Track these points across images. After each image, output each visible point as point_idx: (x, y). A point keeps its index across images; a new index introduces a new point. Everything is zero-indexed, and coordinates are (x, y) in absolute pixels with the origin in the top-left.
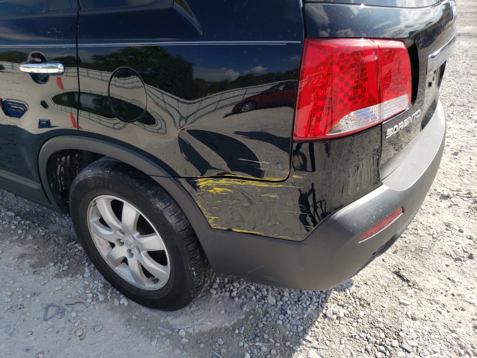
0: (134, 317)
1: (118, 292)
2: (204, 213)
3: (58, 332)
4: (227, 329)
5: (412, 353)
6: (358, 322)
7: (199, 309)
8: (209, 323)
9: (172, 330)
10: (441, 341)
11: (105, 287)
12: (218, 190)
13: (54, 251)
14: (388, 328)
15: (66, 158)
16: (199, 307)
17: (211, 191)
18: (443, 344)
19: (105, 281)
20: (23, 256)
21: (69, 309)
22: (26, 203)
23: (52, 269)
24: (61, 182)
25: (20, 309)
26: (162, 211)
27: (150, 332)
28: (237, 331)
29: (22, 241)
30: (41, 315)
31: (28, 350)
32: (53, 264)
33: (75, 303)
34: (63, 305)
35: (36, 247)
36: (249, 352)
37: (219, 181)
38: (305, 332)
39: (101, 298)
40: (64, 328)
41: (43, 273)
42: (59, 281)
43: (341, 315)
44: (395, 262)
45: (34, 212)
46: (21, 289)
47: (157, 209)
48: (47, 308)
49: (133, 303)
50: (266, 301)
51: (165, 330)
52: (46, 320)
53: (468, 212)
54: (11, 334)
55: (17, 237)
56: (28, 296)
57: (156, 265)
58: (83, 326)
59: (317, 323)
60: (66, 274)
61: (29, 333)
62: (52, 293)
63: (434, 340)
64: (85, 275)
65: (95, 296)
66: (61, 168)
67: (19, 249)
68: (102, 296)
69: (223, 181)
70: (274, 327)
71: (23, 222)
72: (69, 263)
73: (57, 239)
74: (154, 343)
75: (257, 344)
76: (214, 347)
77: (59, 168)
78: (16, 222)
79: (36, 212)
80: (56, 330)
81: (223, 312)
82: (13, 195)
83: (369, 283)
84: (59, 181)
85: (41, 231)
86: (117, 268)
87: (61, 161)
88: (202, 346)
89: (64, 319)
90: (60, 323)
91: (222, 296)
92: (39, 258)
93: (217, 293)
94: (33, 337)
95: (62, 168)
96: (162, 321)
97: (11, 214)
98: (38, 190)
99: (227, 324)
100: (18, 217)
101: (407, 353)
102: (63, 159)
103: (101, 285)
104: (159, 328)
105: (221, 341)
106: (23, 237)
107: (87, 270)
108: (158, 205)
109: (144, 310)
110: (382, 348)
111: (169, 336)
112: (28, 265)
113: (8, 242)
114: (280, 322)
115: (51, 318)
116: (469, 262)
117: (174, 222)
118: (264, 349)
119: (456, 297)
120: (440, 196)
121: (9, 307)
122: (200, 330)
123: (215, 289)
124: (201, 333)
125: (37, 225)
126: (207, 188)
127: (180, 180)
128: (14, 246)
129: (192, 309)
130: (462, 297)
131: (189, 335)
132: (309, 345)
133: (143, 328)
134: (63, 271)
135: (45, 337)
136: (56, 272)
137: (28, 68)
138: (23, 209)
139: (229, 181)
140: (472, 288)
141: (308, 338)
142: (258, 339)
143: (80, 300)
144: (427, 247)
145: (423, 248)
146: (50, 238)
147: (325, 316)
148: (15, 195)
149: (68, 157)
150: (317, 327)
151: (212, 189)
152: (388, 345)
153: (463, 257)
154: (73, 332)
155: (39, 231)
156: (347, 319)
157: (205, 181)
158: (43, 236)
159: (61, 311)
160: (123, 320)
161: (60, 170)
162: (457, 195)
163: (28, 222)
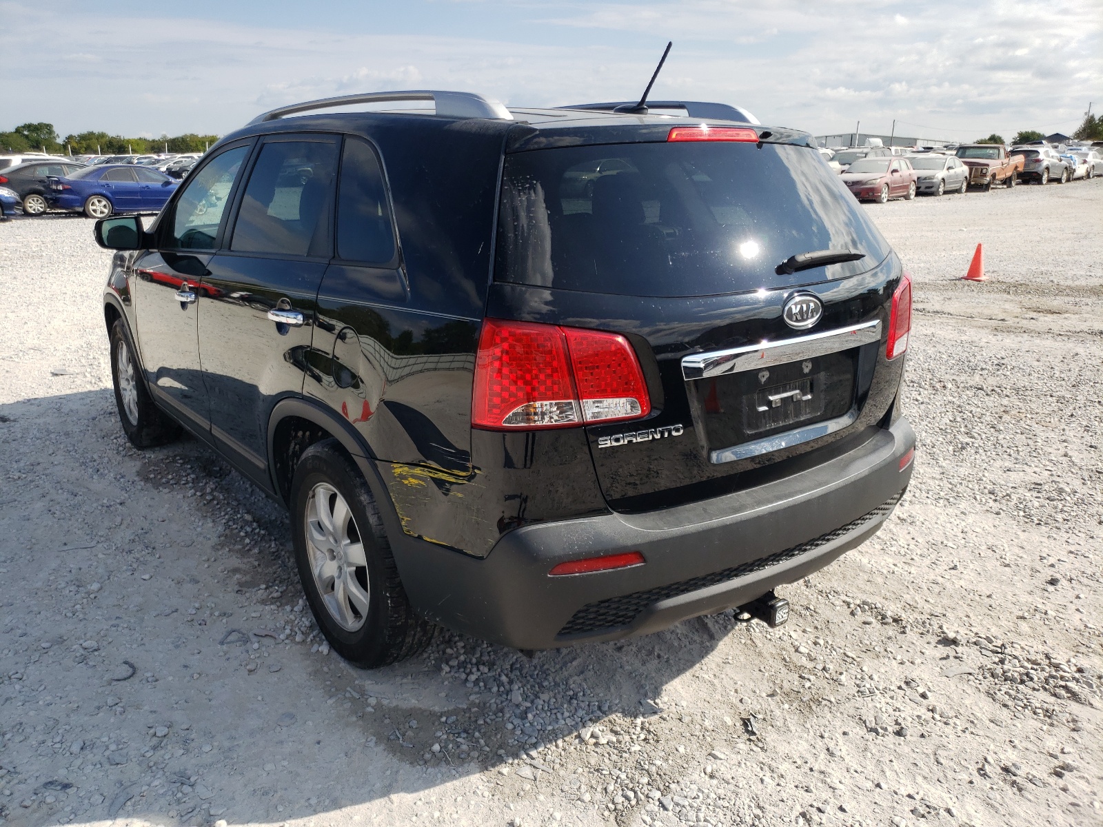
0: (325, 669)
1: (323, 637)
2: (398, 510)
3: (228, 659)
4: (432, 714)
5: (670, 813)
6: (621, 757)
7: (413, 683)
8: (413, 701)
9: (362, 695)
10: (729, 813)
11: (311, 627)
12: (413, 481)
13: (275, 573)
14: (660, 775)
15: (304, 434)
16: (416, 681)
17: (406, 482)
18: (728, 817)
19: (314, 620)
20: (235, 570)
21: (254, 639)
22: (275, 509)
23: (261, 593)
24: (293, 465)
25: (200, 624)
26: (364, 506)
27: (333, 690)
28: (444, 719)
29: (244, 553)
30: (220, 637)
31: (186, 666)
32: (264, 586)
33: (266, 635)
34: (251, 635)
35: (256, 563)
36: (442, 745)
37: (414, 469)
38: (535, 746)
39: (299, 638)
40: (236, 658)
41: (247, 595)
42: (260, 607)
43: (603, 741)
44: (759, 707)
45: (279, 522)
46: (213, 605)
47: (361, 502)
48: (230, 633)
49: (334, 655)
50: (509, 698)
51: (354, 693)
52: (222, 643)
53: (970, 674)
54: (177, 647)
55: (240, 547)
56: (217, 614)
57: (359, 590)
58: (259, 661)
59: (560, 742)
60: (273, 601)
61: (196, 651)
62: (245, 618)
63: (720, 808)
64: (296, 609)
65: (293, 634)
66: (295, 445)
67: (235, 562)
68: (301, 635)
69: (418, 471)
70: (499, 728)
71: (257, 531)
72: (285, 591)
73: (287, 560)
74: (330, 702)
75: (458, 740)
76: (401, 726)
77: (292, 445)
78: (249, 529)
79: (281, 522)
80: (227, 656)
81: (443, 694)
82: (264, 496)
83: (687, 719)
84: (291, 463)
85: (273, 546)
86: (325, 596)
87: (296, 436)
88: (387, 721)
89: (243, 648)
90: (237, 650)
91: (456, 678)
92: (252, 578)
93: (450, 672)
94: (198, 656)
95: (297, 447)
96: (356, 682)
97: (248, 517)
98: (265, 470)
99: (437, 709)
100: (255, 524)
101: (661, 809)
102: (300, 434)
103: (307, 623)
104: (349, 689)
105: (414, 724)
106: (247, 548)
107: (301, 602)
108: (362, 498)
109: (343, 664)
110: (631, 794)
111: (353, 699)
112: (236, 582)
113: (227, 549)
114: (510, 726)
115: (228, 643)
116: (891, 739)
117: (375, 523)
118: (464, 747)
119: (816, 774)
120: (940, 638)
121: (189, 619)
122: (397, 706)
123: (451, 667)
124: (396, 709)
125: (273, 538)
126: (402, 477)
127: (377, 462)
128: (231, 556)
129: (405, 680)
130: (825, 776)
131: (379, 707)
132: (528, 761)
133: (328, 683)
134: (273, 598)
135: (212, 660)
136: (264, 597)
137: (277, 315)
138: (267, 516)
139: (423, 471)
140: (856, 772)
141: (534, 753)
142: (464, 735)
143: (273, 634)
144: (833, 700)
145: (825, 700)
146: (279, 558)
147: (579, 736)
148: (267, 497)
149: (308, 433)
150: (557, 746)
151: (406, 479)
152: (643, 794)
153: (886, 729)
154: (244, 663)
155: (270, 546)
156: (608, 749)
157: (401, 467)
158: (274, 553)
159: (245, 640)
160: (310, 670)
161: (294, 448)
162: (975, 643)
163: (263, 532)
